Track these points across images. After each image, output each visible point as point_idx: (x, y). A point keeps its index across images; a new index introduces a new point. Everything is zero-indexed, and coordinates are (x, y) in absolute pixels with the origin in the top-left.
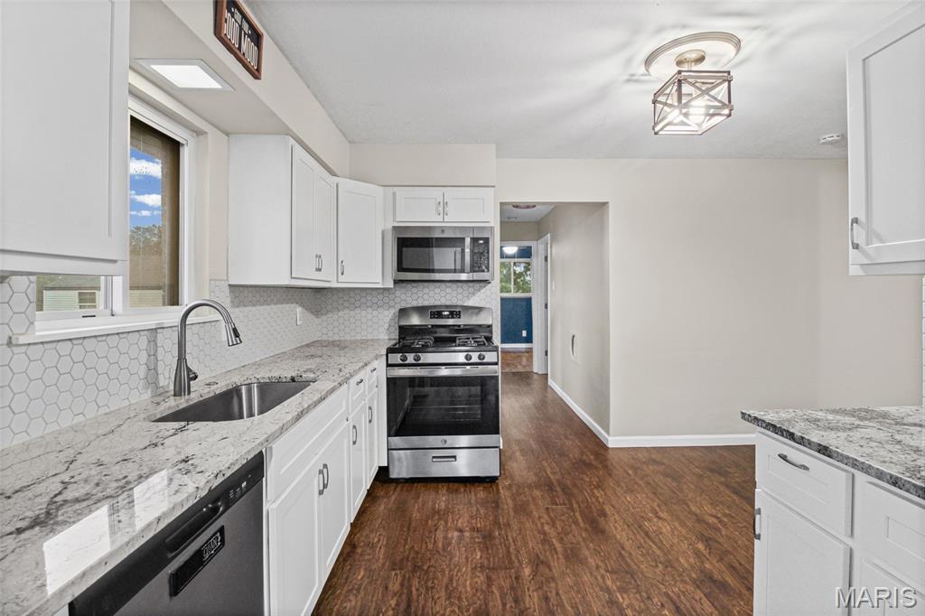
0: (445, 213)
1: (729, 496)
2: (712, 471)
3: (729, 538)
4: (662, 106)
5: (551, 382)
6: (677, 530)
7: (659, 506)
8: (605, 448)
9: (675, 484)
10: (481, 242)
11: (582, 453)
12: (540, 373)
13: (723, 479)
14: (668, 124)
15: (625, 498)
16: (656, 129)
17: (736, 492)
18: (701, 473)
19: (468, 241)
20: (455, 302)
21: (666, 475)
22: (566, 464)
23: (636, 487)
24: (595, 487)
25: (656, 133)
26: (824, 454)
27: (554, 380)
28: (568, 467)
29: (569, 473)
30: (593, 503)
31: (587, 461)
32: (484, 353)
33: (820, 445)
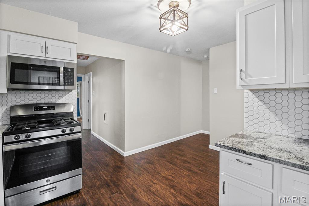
0: (46, 53)
1: (170, 166)
2: (161, 157)
3: (178, 183)
4: (164, 20)
5: (92, 132)
6: (162, 187)
7: (152, 178)
8: (123, 157)
9: (153, 166)
10: (69, 70)
11: (115, 163)
12: (86, 129)
13: (165, 159)
14: (165, 29)
15: (139, 178)
16: (161, 29)
17: (171, 163)
18: (158, 158)
19: (62, 69)
20: (50, 101)
21: (149, 163)
22: (111, 170)
23: (141, 172)
24: (127, 178)
25: (161, 31)
26: (263, 159)
27: (94, 131)
28: (112, 171)
29: (113, 174)
30: (128, 186)
31: (119, 166)
32: (73, 128)
33: (261, 155)
